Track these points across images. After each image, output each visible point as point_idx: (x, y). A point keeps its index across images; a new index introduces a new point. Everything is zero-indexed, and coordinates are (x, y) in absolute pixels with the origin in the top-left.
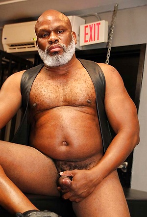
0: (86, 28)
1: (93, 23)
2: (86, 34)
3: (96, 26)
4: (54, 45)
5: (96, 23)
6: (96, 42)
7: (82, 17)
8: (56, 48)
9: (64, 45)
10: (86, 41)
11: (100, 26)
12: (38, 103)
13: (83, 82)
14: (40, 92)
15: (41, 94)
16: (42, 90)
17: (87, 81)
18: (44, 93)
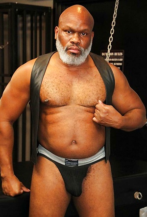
4: (74, 47)
12: (49, 99)
13: (95, 84)
14: (51, 90)
15: (53, 92)
16: (54, 88)
17: (99, 84)
18: (55, 91)
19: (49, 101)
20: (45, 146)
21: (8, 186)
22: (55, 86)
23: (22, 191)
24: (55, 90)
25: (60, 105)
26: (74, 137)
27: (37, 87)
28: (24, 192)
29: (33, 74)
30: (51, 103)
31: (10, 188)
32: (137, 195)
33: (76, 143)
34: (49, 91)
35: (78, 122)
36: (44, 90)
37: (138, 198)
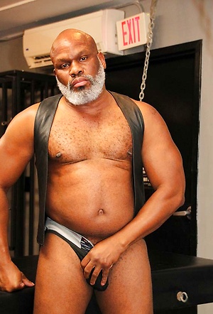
0: (124, 25)
1: (131, 18)
2: (124, 33)
3: (135, 22)
4: (78, 78)
5: (134, 17)
6: (137, 44)
7: (117, 8)
8: (81, 81)
9: (90, 76)
10: (125, 44)
11: (139, 20)
12: (63, 152)
13: (120, 127)
14: (65, 140)
15: (66, 142)
16: (67, 137)
17: (125, 127)
18: (70, 141)
19: (61, 155)
20: (57, 219)
21: (3, 277)
22: (69, 135)
23: (23, 285)
24: (69, 139)
25: (79, 159)
26: (101, 204)
27: (44, 138)
28: (26, 287)
29: (38, 121)
30: (64, 158)
31: (5, 280)
32: (181, 296)
33: (104, 212)
34: (61, 142)
35: (106, 182)
36: (54, 142)
37: (182, 300)
